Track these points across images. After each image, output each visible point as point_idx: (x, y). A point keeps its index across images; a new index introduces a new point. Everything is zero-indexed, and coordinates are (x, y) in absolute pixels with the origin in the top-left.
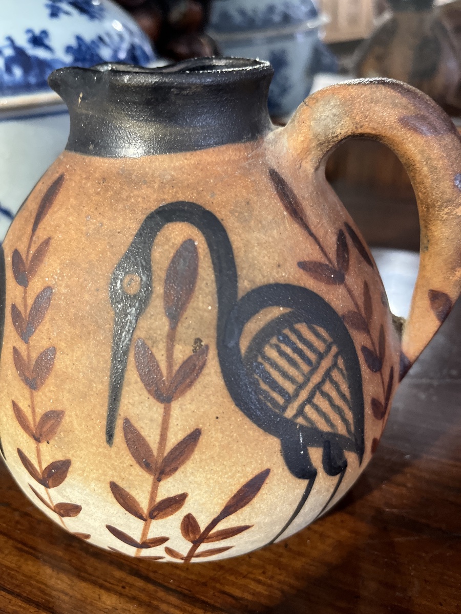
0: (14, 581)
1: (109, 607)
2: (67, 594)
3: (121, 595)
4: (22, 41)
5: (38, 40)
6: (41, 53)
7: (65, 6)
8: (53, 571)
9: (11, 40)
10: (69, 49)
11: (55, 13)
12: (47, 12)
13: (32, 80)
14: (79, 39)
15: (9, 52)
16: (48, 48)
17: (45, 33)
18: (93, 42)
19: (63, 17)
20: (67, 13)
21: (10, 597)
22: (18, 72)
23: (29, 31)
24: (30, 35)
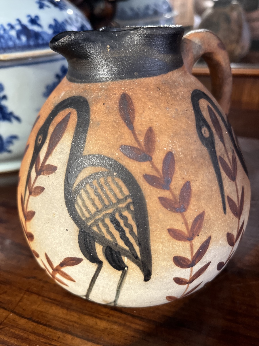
0: (46, 319)
1: (102, 328)
2: (77, 323)
3: (108, 321)
4: (25, 21)
5: (34, 21)
6: (35, 28)
7: (47, 3)
8: (68, 311)
9: (19, 21)
10: (50, 26)
11: (41, 6)
12: (37, 6)
13: (32, 43)
14: (55, 20)
15: (18, 27)
16: (39, 25)
17: (37, 17)
18: (63, 23)
19: (46, 9)
20: (48, 7)
21: (45, 327)
22: (24, 39)
23: (29, 16)
24: (29, 18)
